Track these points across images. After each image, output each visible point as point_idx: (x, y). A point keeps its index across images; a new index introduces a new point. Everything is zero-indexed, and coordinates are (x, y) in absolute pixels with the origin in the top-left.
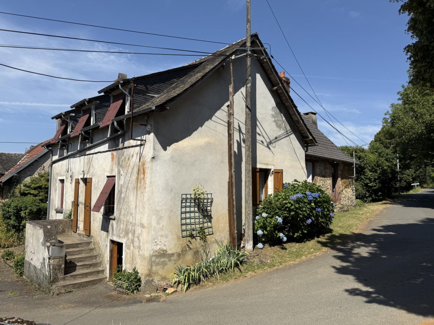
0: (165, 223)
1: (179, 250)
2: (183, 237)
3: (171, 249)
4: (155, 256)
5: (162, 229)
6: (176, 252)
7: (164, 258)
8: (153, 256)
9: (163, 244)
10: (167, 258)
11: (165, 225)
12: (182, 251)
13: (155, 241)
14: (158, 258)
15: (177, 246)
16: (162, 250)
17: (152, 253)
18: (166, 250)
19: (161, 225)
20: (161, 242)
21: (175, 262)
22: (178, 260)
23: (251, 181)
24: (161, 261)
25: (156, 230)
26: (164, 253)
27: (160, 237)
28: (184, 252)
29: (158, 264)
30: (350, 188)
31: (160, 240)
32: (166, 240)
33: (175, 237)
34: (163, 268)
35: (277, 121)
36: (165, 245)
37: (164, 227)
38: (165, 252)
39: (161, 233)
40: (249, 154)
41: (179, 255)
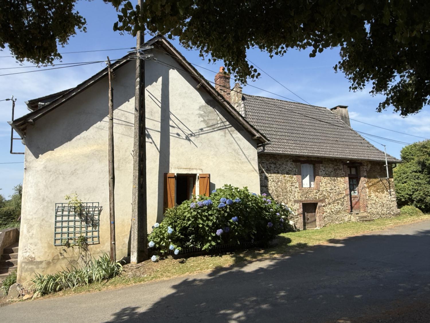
0: (34, 232)
1: (50, 259)
2: (55, 246)
3: (39, 257)
4: (25, 262)
5: (32, 237)
6: (45, 261)
7: (32, 265)
8: (23, 262)
9: (32, 251)
10: (35, 266)
11: (34, 234)
12: (53, 259)
13: (25, 248)
14: (26, 265)
15: (47, 254)
16: (30, 257)
17: (23, 260)
18: (34, 258)
19: (31, 234)
20: (30, 249)
21: (44, 270)
22: (47, 268)
23: (137, 188)
24: (29, 267)
25: (27, 238)
26: (32, 261)
27: (29, 245)
28: (55, 261)
29: (26, 270)
30: (386, 192)
31: (29, 248)
32: (35, 248)
33: (46, 245)
34: (30, 275)
35: (208, 121)
36: (33, 253)
37: (34, 236)
38: (33, 259)
39: (31, 241)
40: (136, 159)
41: (49, 263)
